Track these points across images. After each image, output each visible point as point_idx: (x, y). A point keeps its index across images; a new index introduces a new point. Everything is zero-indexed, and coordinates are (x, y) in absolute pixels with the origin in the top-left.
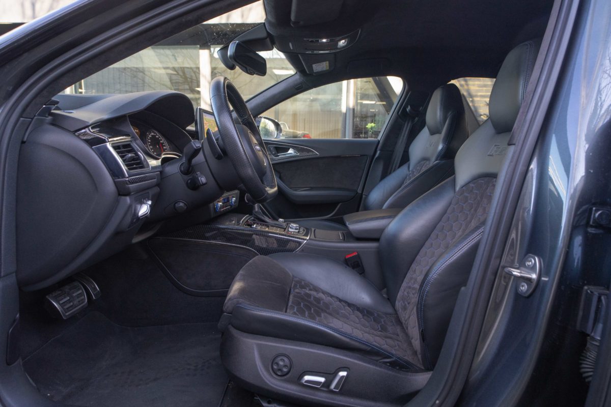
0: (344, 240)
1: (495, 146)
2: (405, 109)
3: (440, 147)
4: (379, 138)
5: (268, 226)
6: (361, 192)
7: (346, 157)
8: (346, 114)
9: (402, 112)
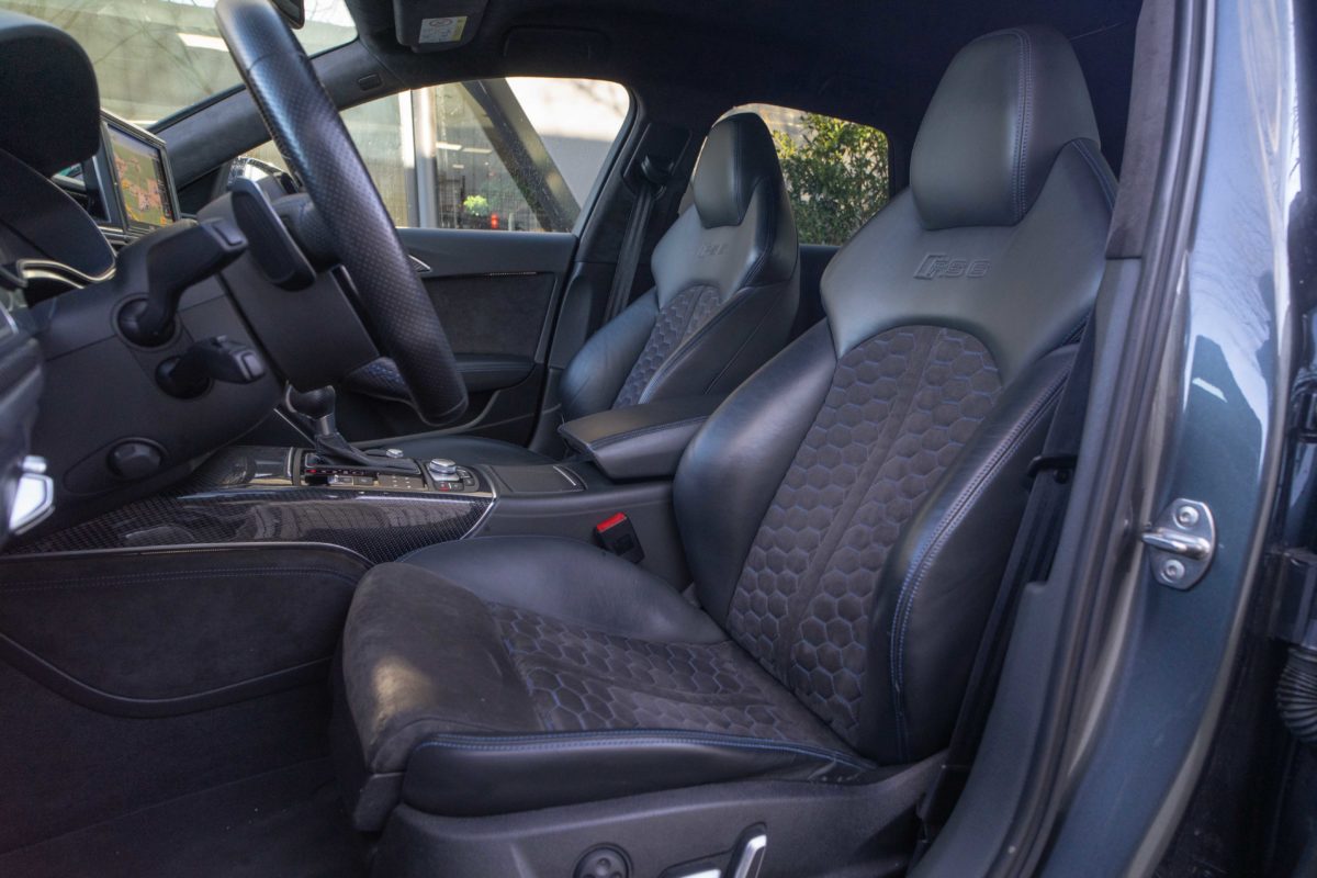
0: (584, 490)
1: (931, 257)
2: (637, 163)
3: (752, 257)
4: (576, 231)
5: (374, 475)
6: (542, 362)
7: (499, 278)
8: (415, 170)
9: (630, 171)
